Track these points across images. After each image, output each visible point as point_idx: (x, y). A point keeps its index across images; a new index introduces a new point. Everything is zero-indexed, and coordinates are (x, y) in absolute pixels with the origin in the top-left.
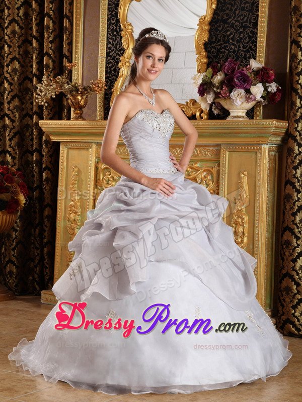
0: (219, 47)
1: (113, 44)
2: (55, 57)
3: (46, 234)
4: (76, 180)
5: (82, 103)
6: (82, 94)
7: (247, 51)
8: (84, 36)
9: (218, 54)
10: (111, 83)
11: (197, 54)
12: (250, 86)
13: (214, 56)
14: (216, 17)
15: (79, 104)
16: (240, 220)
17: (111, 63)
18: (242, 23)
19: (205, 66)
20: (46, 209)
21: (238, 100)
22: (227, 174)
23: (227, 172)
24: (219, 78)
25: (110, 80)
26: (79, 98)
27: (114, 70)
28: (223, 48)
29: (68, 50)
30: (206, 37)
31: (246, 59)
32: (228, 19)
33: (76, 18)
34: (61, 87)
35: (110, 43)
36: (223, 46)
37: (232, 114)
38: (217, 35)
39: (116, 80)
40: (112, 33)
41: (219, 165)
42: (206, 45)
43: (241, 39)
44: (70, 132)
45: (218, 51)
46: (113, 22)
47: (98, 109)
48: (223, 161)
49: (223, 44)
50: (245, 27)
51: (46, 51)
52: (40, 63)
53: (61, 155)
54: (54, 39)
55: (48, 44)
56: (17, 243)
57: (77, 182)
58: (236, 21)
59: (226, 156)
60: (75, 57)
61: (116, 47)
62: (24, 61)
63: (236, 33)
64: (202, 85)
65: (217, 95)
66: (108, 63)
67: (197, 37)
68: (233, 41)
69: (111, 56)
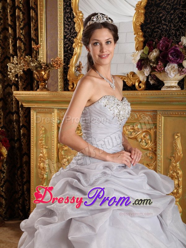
0: (153, 27)
1: (68, 29)
2: (26, 40)
3: (25, 175)
4: (44, 137)
5: (45, 76)
6: (45, 70)
7: (178, 30)
8: (46, 23)
9: (152, 34)
10: (68, 60)
11: (135, 34)
12: (183, 61)
13: (149, 35)
14: (151, 2)
15: (43, 78)
16: (175, 174)
17: (67, 44)
18: (173, 6)
19: (142, 44)
20: (24, 157)
21: (172, 74)
22: (163, 135)
23: (163, 133)
24: (154, 54)
25: (67, 57)
26: (43, 73)
27: (70, 50)
28: (157, 28)
29: (35, 35)
30: (142, 19)
31: (176, 37)
32: (160, 3)
33: (40, 9)
34: (29, 64)
35: (66, 28)
36: (157, 26)
37: (166, 85)
38: (152, 17)
39: (72, 57)
40: (68, 20)
41: (156, 127)
42: (142, 26)
43: (172, 19)
44: (36, 100)
45: (153, 31)
46: (68, 11)
47: (59, 80)
48: (159, 124)
49: (157, 24)
50: (175, 9)
51: (18, 36)
52: (15, 45)
53: (32, 117)
54: (24, 26)
55: (20, 31)
56: (5, 182)
57: (44, 139)
58: (167, 4)
59: (162, 120)
60: (41, 40)
61: (70, 31)
62: (4, 45)
63: (168, 14)
64: (140, 61)
65: (153, 69)
66: (65, 44)
67: (134, 20)
68: (165, 21)
69: (67, 39)
